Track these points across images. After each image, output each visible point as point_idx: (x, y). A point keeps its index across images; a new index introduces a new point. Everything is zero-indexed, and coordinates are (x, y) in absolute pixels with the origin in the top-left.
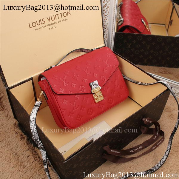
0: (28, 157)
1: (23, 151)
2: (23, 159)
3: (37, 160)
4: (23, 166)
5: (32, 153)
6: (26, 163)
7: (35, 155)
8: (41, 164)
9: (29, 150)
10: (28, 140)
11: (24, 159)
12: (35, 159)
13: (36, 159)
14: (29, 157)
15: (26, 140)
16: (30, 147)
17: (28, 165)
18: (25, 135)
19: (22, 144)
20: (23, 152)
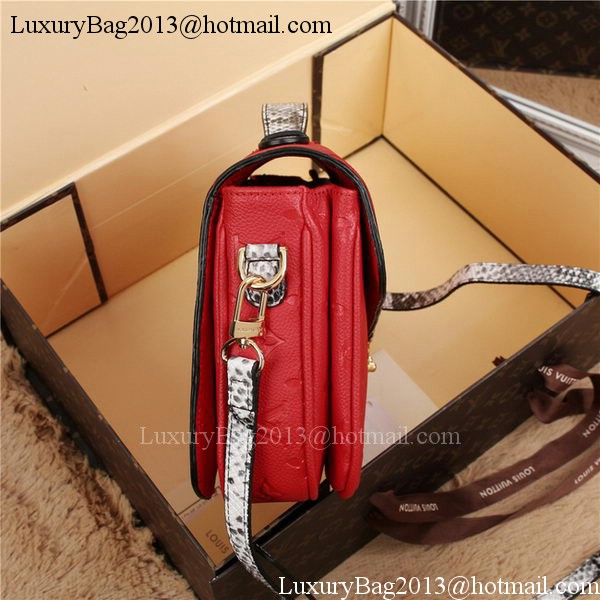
0: (70, 510)
1: (47, 484)
2: (49, 522)
3: (106, 525)
4: (52, 550)
5: (87, 495)
6: (64, 538)
7: (97, 503)
8: (123, 543)
9: (74, 482)
10: (66, 436)
11: (53, 522)
12: (98, 522)
13: (102, 521)
14: (73, 514)
15: (60, 440)
16: (76, 472)
17: (70, 545)
18: (54, 416)
19: (45, 457)
20: (50, 489)
